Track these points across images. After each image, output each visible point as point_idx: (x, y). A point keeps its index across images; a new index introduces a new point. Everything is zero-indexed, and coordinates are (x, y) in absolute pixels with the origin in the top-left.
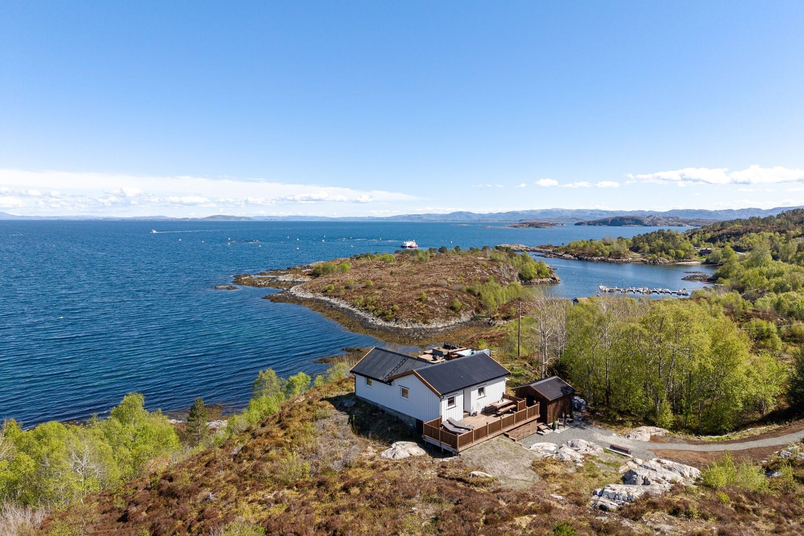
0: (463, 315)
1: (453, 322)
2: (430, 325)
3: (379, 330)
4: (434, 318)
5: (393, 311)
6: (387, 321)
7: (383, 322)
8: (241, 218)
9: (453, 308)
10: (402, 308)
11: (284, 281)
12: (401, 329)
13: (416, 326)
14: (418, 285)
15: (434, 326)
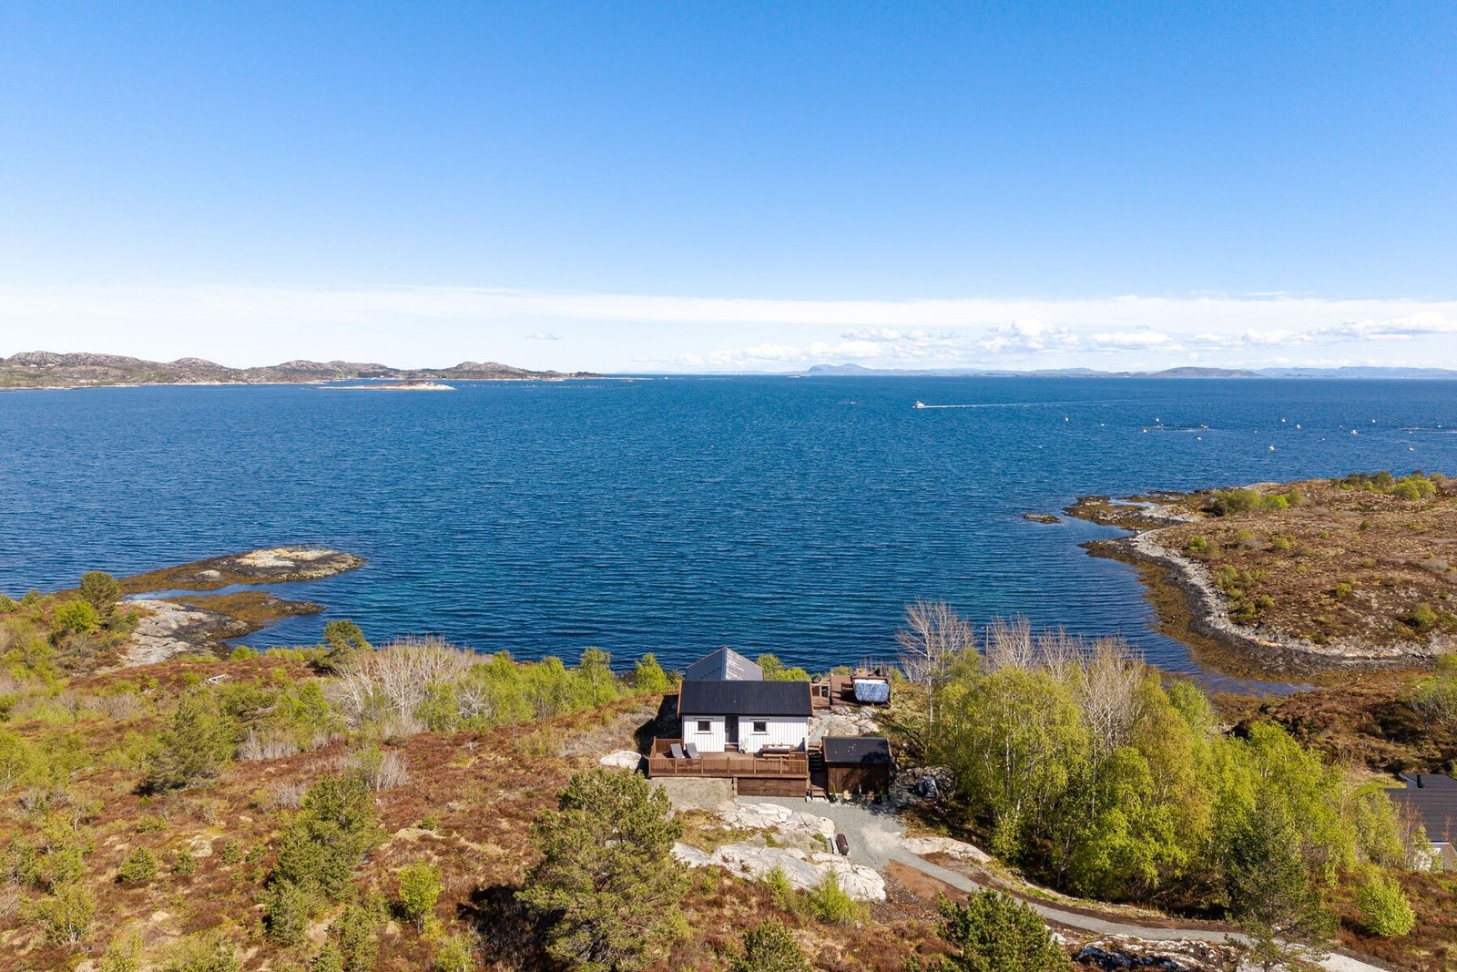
0: (1435, 640)
1: (1396, 651)
2: (1328, 649)
3: (1213, 637)
4: (1345, 635)
5: (1257, 606)
6: (1239, 624)
7: (1230, 625)
8: (1231, 372)
9: (1412, 622)
10: (1283, 604)
11: (1150, 517)
12: (1256, 646)
13: (1293, 644)
14: (1369, 561)
15: (1335, 652)
